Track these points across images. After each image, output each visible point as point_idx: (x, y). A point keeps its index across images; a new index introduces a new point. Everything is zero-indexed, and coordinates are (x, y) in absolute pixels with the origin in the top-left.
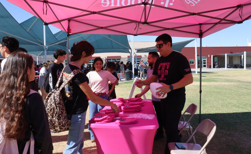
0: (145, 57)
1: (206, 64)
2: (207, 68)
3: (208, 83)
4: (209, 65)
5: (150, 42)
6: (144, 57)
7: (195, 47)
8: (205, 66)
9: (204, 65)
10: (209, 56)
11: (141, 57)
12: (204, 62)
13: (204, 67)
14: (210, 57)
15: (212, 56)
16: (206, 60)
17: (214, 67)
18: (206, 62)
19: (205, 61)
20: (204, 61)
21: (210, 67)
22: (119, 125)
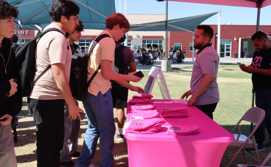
0: (137, 37)
1: (230, 52)
2: (232, 57)
3: (240, 79)
4: (235, 53)
5: (146, 15)
6: (136, 39)
7: (217, 25)
8: (228, 54)
9: (226, 53)
10: (235, 39)
11: (132, 39)
12: (228, 48)
13: (226, 56)
14: (238, 41)
15: (240, 39)
16: (231, 45)
17: (242, 56)
18: (231, 48)
19: (229, 46)
20: (227, 46)
21: (236, 56)
22: (175, 136)
